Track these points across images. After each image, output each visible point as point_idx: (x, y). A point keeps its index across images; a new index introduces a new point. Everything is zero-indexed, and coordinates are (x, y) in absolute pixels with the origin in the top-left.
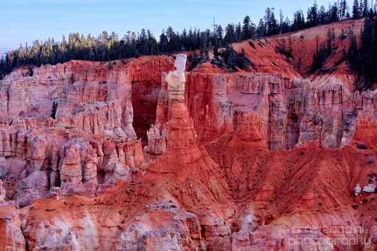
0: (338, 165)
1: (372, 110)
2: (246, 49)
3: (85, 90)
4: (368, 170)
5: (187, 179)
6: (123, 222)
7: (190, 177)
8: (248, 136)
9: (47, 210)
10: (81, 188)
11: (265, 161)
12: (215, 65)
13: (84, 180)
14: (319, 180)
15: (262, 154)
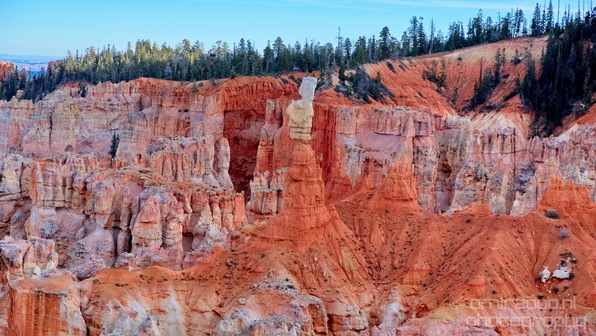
0: (519, 240)
1: (558, 164)
2: (382, 72)
3: (159, 120)
4: (561, 248)
5: (311, 250)
6: (220, 306)
7: (315, 247)
8: (395, 194)
9: (117, 285)
10: (162, 256)
11: (417, 229)
12: (340, 94)
13: (164, 245)
14: (493, 259)
15: (413, 219)
